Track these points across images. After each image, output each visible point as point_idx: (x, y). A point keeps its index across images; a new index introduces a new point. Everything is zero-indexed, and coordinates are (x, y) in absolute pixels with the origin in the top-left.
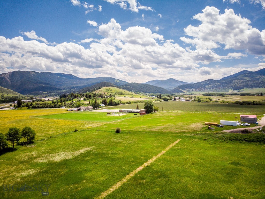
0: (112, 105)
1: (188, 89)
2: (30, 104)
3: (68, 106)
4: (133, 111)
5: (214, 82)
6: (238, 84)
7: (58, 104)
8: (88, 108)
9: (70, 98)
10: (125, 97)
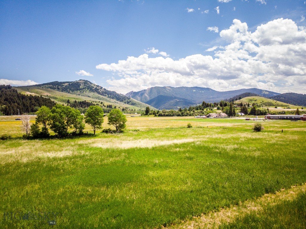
2: (157, 112)
3: (197, 115)
7: (185, 113)
8: (220, 115)
9: (201, 107)
10: (276, 108)
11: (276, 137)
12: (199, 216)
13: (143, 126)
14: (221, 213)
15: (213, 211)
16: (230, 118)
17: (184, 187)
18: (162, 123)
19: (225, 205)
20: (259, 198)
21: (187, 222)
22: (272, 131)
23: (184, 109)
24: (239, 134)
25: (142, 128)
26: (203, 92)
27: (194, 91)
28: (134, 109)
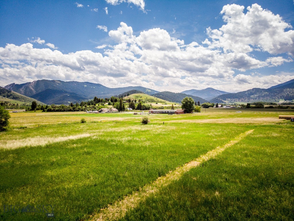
0: (141, 110)
1: (229, 99)
2: (46, 107)
3: (89, 110)
4: (166, 112)
5: (261, 92)
6: (291, 94)
7: (77, 108)
8: (111, 110)
9: (93, 102)
10: (157, 103)
11: (160, 128)
12: (106, 207)
13: (31, 123)
14: (125, 200)
15: (118, 201)
16: (120, 113)
17: (88, 182)
18: (53, 119)
19: (128, 193)
20: (154, 181)
21: (96, 215)
22: (156, 124)
23: (76, 104)
24: (131, 127)
25: (30, 124)
26: (94, 87)
27: (85, 86)
28: (16, 104)
